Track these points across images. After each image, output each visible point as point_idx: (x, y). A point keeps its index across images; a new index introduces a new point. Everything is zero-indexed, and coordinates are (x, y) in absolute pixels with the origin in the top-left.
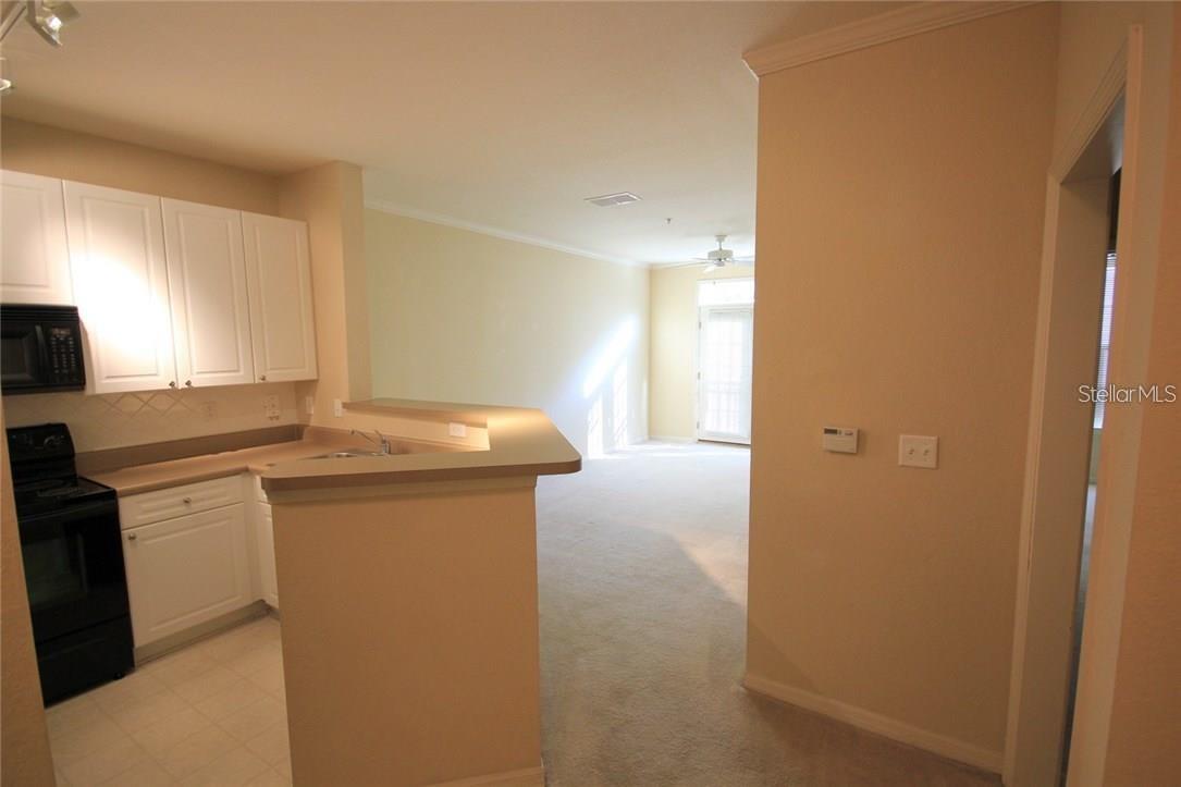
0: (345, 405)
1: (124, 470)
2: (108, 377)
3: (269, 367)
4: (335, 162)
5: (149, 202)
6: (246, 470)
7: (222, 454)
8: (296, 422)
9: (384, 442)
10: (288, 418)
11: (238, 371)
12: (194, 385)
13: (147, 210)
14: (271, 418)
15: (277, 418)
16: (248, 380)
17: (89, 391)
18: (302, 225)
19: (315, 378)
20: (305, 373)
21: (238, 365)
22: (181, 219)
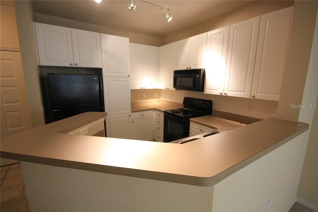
11: (244, 92)
13: (225, 32)
17: (204, 93)
21: (245, 90)
22: (235, 30)
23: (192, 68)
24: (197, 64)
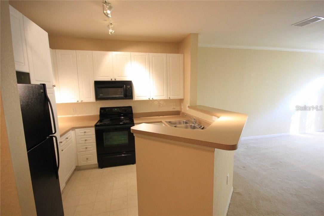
0: (189, 107)
1: (141, 118)
2: (138, 97)
3: (171, 95)
4: (190, 34)
5: (146, 55)
6: (161, 122)
7: (160, 117)
8: (179, 110)
9: (194, 119)
10: (177, 109)
11: (164, 96)
12: (154, 99)
13: (146, 57)
14: (173, 108)
15: (175, 108)
16: (166, 98)
17: (133, 100)
18: (182, 55)
19: (183, 98)
20: (181, 97)
21: (164, 94)
22: (153, 58)
23: (117, 80)
24: (124, 76)
